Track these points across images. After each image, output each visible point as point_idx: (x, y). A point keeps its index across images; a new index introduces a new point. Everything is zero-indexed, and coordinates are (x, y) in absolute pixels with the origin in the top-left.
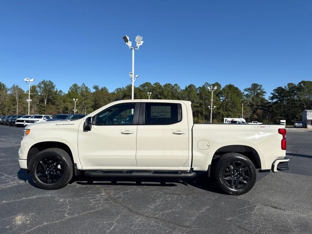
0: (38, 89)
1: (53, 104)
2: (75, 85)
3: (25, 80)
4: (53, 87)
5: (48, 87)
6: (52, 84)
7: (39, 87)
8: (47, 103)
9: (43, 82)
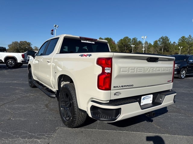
0: (158, 42)
1: (168, 51)
2: (183, 37)
3: (142, 37)
4: (168, 40)
5: (165, 40)
6: (167, 38)
7: (159, 41)
8: (164, 51)
9: (162, 38)
